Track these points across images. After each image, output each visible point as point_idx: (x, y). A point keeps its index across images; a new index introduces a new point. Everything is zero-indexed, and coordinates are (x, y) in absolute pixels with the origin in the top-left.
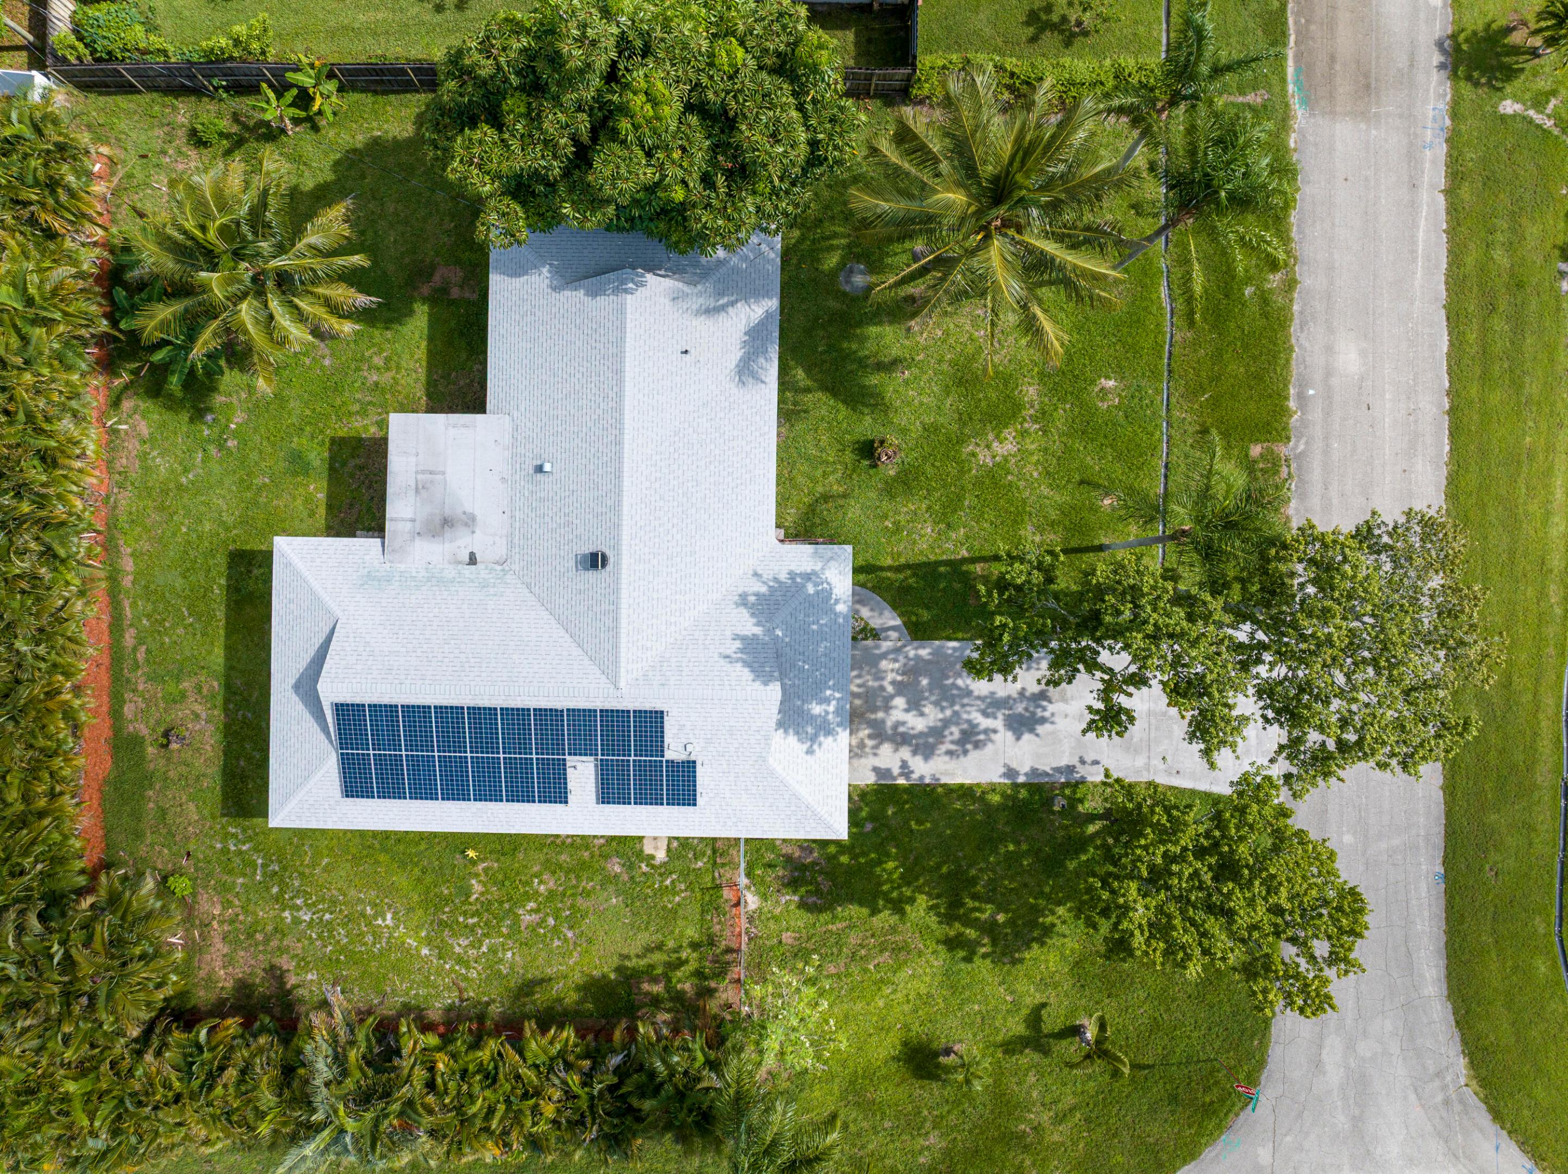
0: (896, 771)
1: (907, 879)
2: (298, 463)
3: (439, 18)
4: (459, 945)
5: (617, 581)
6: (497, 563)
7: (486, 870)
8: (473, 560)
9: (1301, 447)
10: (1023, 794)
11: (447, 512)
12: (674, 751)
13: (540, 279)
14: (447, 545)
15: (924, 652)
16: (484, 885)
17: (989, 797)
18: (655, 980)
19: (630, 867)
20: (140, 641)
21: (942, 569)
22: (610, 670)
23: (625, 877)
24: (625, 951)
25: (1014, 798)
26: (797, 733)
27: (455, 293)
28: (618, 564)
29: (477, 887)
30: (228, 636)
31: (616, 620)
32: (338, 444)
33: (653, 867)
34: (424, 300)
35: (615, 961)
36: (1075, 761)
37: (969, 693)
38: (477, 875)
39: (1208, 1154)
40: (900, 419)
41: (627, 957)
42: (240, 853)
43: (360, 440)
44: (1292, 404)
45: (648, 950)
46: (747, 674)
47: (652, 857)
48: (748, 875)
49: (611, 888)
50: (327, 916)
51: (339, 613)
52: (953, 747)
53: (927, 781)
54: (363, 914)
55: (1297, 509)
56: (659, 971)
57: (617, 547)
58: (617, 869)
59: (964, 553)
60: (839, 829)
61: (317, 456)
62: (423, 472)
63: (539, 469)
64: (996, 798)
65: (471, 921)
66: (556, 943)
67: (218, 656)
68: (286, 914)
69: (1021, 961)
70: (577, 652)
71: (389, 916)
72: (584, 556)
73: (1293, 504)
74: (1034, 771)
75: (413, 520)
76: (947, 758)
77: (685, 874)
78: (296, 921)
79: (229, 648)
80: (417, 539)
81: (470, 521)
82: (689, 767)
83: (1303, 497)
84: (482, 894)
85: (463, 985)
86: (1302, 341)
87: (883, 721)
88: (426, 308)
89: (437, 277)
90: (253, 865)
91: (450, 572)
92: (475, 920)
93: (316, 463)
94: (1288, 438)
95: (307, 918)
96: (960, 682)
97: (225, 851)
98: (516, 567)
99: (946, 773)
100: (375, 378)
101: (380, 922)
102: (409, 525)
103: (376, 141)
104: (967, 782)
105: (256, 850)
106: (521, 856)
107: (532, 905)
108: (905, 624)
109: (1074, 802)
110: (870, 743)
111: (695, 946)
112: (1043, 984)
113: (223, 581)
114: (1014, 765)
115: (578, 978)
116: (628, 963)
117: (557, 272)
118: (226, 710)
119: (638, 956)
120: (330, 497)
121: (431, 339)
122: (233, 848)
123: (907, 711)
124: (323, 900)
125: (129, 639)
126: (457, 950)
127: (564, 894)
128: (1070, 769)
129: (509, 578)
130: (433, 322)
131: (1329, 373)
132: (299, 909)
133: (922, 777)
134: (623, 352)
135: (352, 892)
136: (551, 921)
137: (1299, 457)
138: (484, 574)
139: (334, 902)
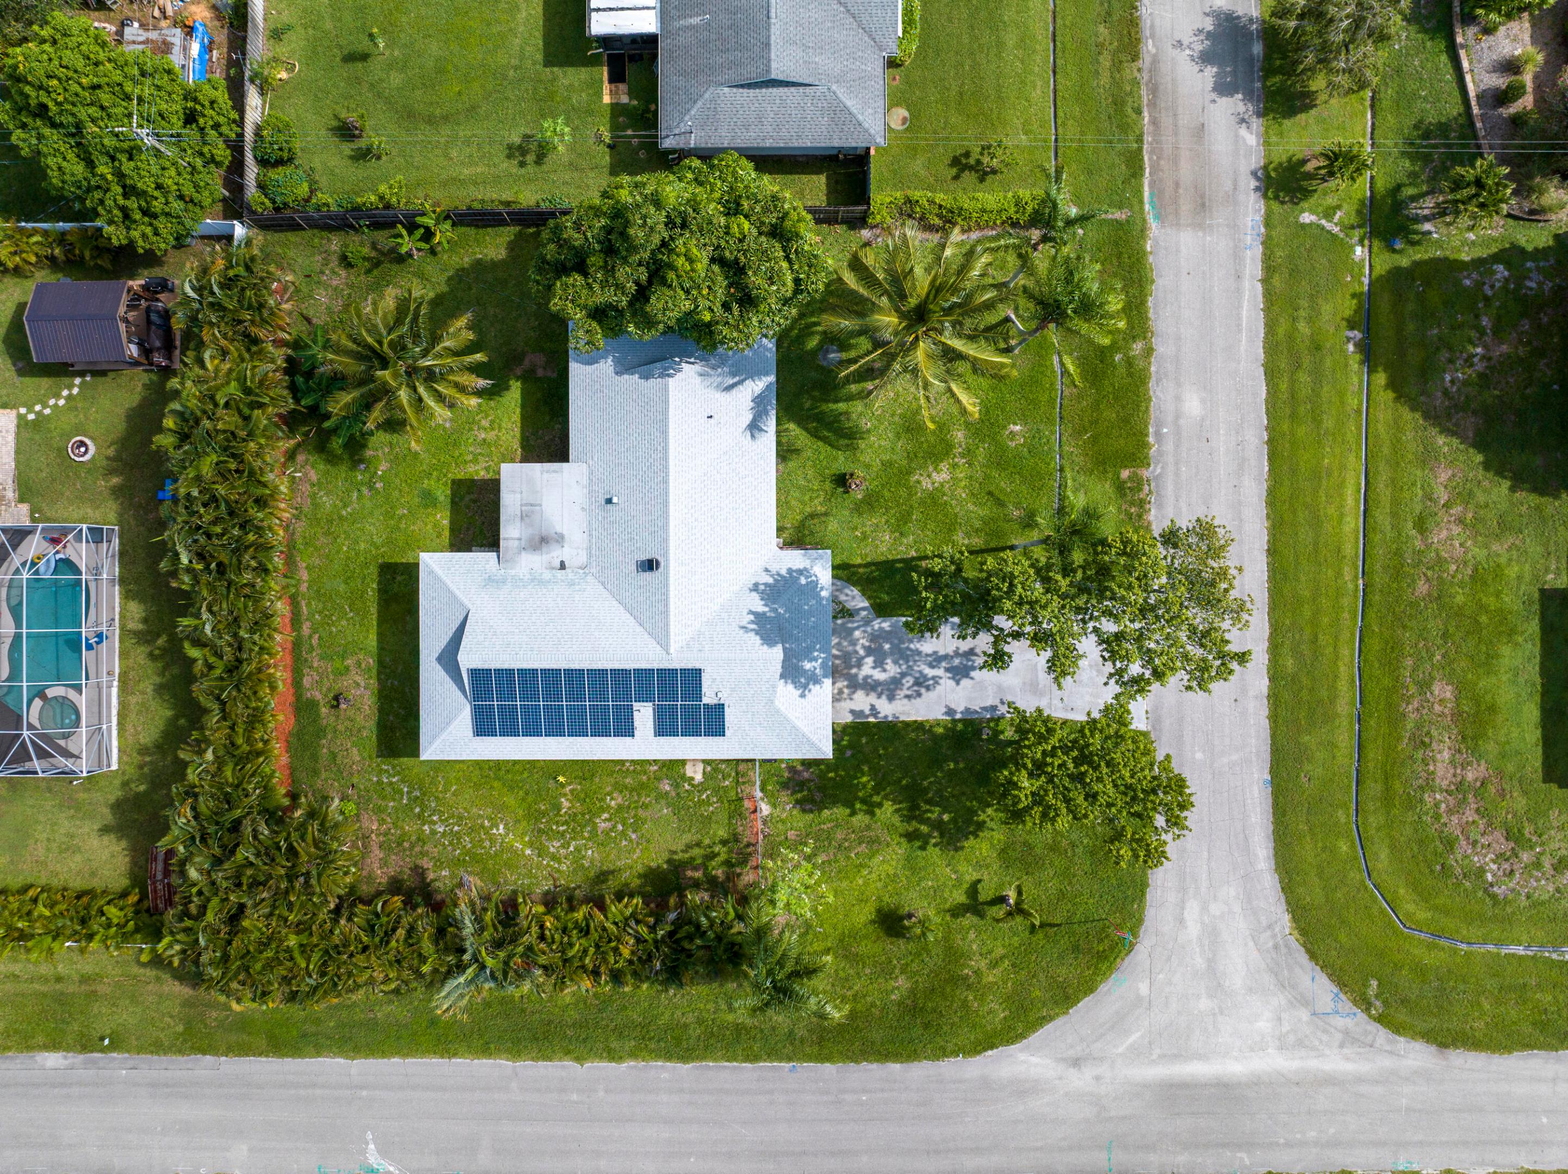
0: (867, 712)
1: (877, 790)
2: (428, 499)
3: (523, 171)
4: (553, 846)
5: (667, 578)
6: (580, 568)
7: (572, 791)
8: (563, 566)
9: (1158, 471)
10: (960, 726)
11: (544, 533)
12: (708, 698)
13: (606, 366)
14: (544, 557)
15: (886, 625)
16: (571, 802)
17: (935, 729)
18: (696, 868)
19: (676, 786)
20: (314, 631)
21: (899, 565)
22: (663, 642)
23: (673, 794)
24: (674, 849)
25: (953, 730)
26: (794, 683)
27: (540, 373)
28: (667, 567)
29: (565, 803)
30: (379, 625)
31: (667, 605)
32: (457, 485)
33: (693, 786)
34: (518, 379)
35: (666, 856)
36: (997, 702)
37: (919, 653)
38: (565, 795)
39: (1103, 988)
40: (865, 458)
41: (675, 853)
42: (391, 783)
43: (473, 481)
44: (1151, 439)
45: (689, 847)
46: (757, 640)
47: (693, 779)
48: (762, 790)
49: (663, 802)
50: (456, 828)
51: (470, 606)
52: (909, 693)
53: (890, 719)
54: (482, 826)
55: (1156, 516)
56: (699, 861)
57: (666, 554)
58: (667, 788)
59: (913, 553)
60: (826, 750)
61: (443, 493)
62: (526, 505)
63: (609, 501)
64: (940, 730)
65: (561, 828)
66: (624, 843)
67: (372, 640)
68: (426, 827)
69: (962, 848)
70: (640, 629)
71: (501, 827)
72: (643, 562)
73: (1153, 512)
74: (967, 710)
75: (520, 539)
76: (906, 701)
77: (716, 791)
78: (433, 832)
79: (381, 636)
80: (523, 553)
81: (560, 539)
82: (720, 707)
83: (1160, 506)
84: (569, 808)
85: (556, 875)
86: (1158, 393)
87: (856, 675)
88: (519, 384)
89: (527, 362)
90: (400, 792)
91: (547, 575)
92: (565, 828)
93: (442, 498)
94: (1149, 465)
95: (441, 830)
96: (912, 646)
97: (379, 782)
98: (593, 570)
99: (903, 713)
100: (483, 436)
101: (495, 831)
102: (516, 543)
103: (478, 262)
104: (919, 719)
105: (403, 781)
106: (597, 780)
107: (606, 816)
108: (871, 605)
109: (997, 733)
110: (846, 691)
111: (724, 843)
112: (979, 866)
113: (375, 586)
114: (953, 706)
115: (640, 868)
116: (675, 857)
117: (617, 362)
118: (379, 680)
119: (682, 851)
120: (452, 523)
121: (523, 407)
122: (385, 780)
123: (874, 668)
124: (453, 816)
125: (306, 629)
126: (552, 850)
127: (629, 807)
128: (994, 708)
129: (589, 578)
130: (525, 394)
131: (1178, 417)
132: (435, 823)
133: (886, 717)
134: (667, 418)
135: (474, 810)
136: (620, 827)
137: (1157, 478)
138: (571, 576)
139: (461, 818)
